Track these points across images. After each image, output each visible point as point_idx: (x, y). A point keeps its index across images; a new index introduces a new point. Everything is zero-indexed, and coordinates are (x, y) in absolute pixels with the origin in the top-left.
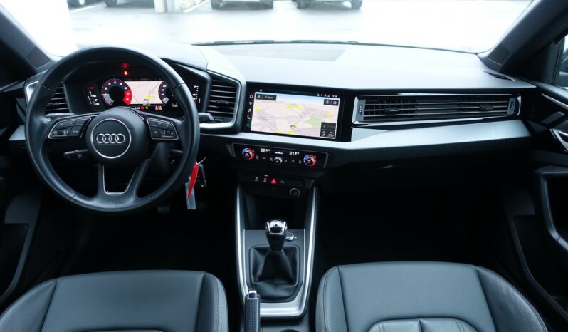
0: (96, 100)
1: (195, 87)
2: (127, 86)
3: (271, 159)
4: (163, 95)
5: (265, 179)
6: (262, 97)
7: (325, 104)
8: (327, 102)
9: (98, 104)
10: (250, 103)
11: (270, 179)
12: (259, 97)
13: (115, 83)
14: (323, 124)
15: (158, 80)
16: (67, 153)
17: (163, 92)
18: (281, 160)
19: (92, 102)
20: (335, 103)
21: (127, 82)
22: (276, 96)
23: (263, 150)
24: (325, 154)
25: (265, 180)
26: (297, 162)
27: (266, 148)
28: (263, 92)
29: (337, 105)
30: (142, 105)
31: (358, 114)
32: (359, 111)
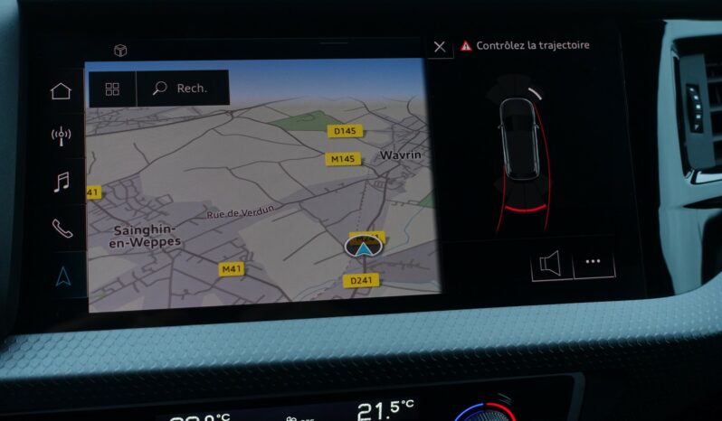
6: (137, 92)
10: (61, 135)
12: (112, 89)
22: (223, 77)
31: (690, 136)
32: (693, 121)
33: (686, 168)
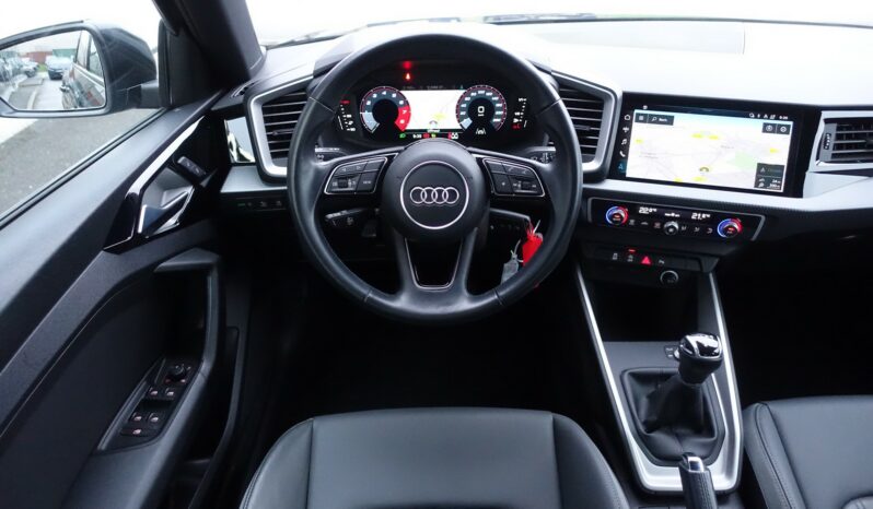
0: (351, 123)
1: (520, 100)
2: (404, 98)
3: (657, 225)
4: (463, 113)
5: (631, 257)
6: (648, 119)
7: (765, 131)
8: (769, 128)
9: (353, 129)
10: (626, 129)
11: (639, 255)
12: (641, 118)
13: (384, 93)
14: (760, 166)
15: (458, 88)
16: (330, 216)
17: (463, 109)
18: (676, 226)
19: (344, 125)
20: (783, 129)
21: (403, 92)
22: (673, 117)
23: (643, 210)
24: (759, 219)
25: (631, 259)
26: (704, 230)
27: (649, 207)
28: (648, 109)
29: (787, 133)
30: (425, 131)
31: (822, 150)
32: (825, 145)
33: (817, 159)
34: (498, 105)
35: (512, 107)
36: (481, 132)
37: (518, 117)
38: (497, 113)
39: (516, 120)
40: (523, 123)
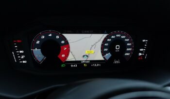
0: (23, 57)
1: (143, 41)
2: (65, 39)
4: (106, 50)
9: (24, 62)
13: (50, 35)
15: (103, 33)
17: (106, 47)
19: (17, 59)
21: (65, 35)
30: (80, 62)
34: (128, 44)
35: (137, 46)
36: (117, 62)
37: (142, 52)
38: (128, 49)
39: (140, 54)
40: (145, 55)
